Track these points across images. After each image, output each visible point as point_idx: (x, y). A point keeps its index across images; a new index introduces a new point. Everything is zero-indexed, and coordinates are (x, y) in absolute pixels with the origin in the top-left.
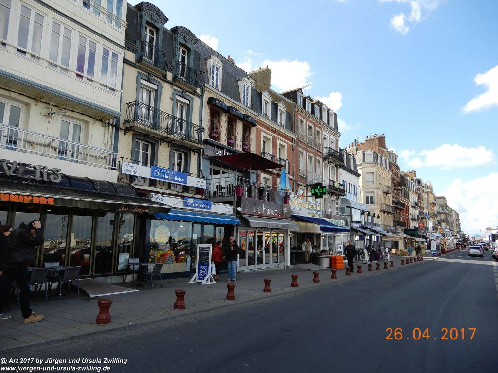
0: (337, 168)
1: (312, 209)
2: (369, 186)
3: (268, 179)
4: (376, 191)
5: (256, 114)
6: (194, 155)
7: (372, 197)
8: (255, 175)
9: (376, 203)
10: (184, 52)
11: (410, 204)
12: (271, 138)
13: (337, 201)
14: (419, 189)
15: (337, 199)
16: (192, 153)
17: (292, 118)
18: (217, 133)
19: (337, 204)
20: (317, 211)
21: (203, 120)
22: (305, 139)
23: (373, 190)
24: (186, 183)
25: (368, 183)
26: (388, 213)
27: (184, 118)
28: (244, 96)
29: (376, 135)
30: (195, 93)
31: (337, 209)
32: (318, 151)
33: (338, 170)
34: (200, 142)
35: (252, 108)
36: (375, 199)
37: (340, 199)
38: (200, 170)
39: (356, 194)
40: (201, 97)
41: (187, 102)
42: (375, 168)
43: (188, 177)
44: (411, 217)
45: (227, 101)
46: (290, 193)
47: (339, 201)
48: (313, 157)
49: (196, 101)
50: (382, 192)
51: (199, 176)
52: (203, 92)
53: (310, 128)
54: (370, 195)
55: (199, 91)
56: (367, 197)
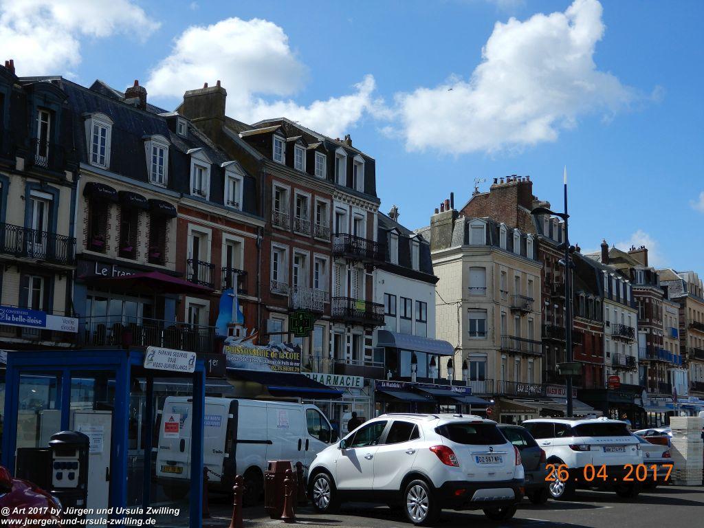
0: (370, 270)
1: (278, 358)
2: (475, 298)
3: (203, 306)
4: (489, 307)
5: (178, 195)
6: (60, 279)
7: (482, 322)
8: (173, 302)
9: (489, 334)
10: (45, 118)
11: (608, 331)
12: (209, 232)
13: (369, 337)
14: (649, 294)
15: (369, 333)
16: (57, 278)
17: (259, 187)
18: (101, 239)
19: (369, 342)
20: (289, 361)
21: (75, 222)
22: (288, 224)
23: (483, 306)
24: (45, 326)
25: (475, 292)
26: (526, 355)
27: (45, 228)
28: (154, 167)
29: (512, 178)
30: (63, 182)
31: (368, 352)
32: (318, 242)
33: (373, 274)
34: (70, 261)
35: (171, 186)
36: (488, 326)
37: (375, 334)
38: (69, 303)
39: (424, 319)
40: (73, 186)
41: (49, 197)
42: (488, 258)
43: (49, 317)
44: (608, 361)
45: (121, 184)
46: (238, 330)
47: (374, 338)
48: (308, 254)
49: (65, 193)
50: (507, 310)
51: (67, 314)
52: (76, 178)
53: (302, 199)
54: (477, 316)
55: (69, 176)
56: (472, 322)
